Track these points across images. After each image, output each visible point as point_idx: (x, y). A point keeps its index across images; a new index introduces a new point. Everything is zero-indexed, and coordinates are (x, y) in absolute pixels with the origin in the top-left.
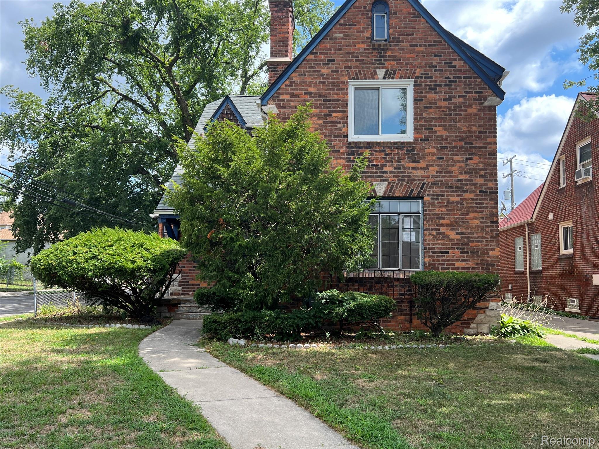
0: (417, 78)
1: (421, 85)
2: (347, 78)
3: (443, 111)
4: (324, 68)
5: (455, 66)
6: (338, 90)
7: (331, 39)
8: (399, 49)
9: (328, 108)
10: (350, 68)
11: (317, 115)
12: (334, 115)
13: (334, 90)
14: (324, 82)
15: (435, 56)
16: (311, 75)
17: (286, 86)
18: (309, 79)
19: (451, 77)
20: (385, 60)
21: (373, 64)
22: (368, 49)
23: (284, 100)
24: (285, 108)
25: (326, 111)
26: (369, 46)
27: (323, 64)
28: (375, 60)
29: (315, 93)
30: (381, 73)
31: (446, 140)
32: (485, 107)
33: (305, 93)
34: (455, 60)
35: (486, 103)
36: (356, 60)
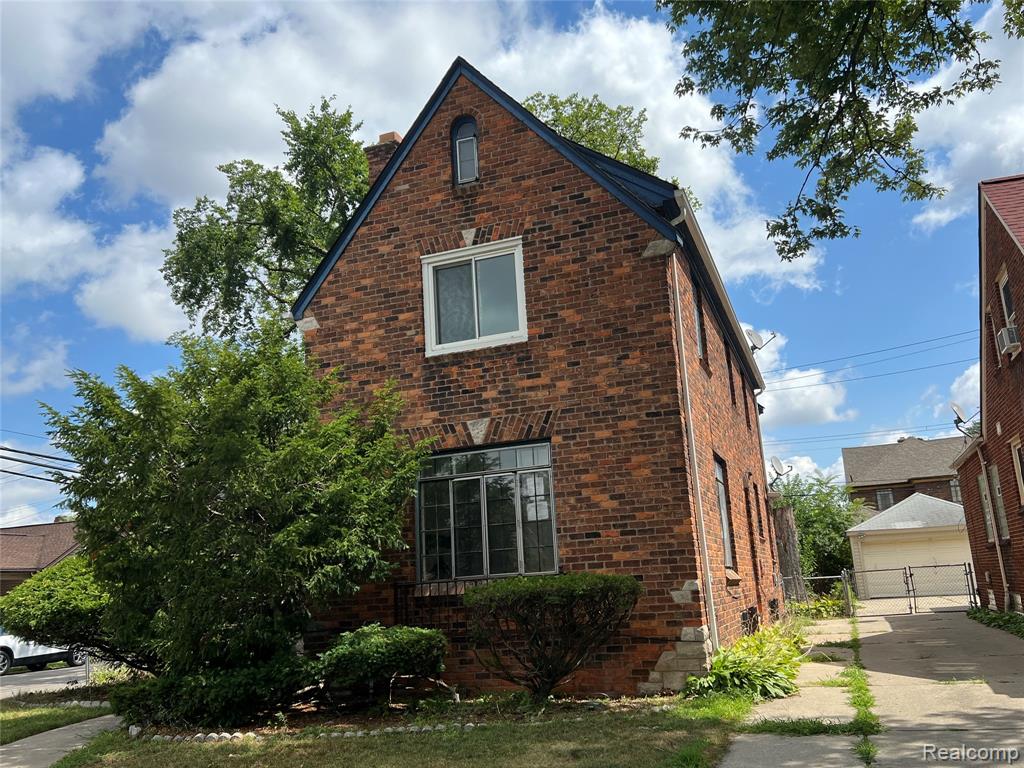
0: (527, 232)
1: (533, 243)
2: (417, 253)
3: (573, 281)
4: (383, 245)
5: (589, 199)
6: (405, 275)
7: (392, 196)
8: (497, 190)
9: (391, 307)
10: (422, 236)
11: (375, 322)
12: (402, 317)
13: (399, 277)
14: (384, 267)
15: (554, 189)
16: (366, 259)
17: (330, 283)
18: (361, 266)
19: (583, 219)
20: (475, 213)
21: (456, 223)
22: (448, 201)
23: (326, 306)
24: (327, 318)
25: (388, 313)
26: (449, 194)
27: (382, 238)
28: (460, 216)
29: (372, 287)
30: (469, 235)
31: (581, 330)
32: (645, 260)
33: (357, 290)
34: (588, 188)
35: (647, 254)
36: (431, 222)
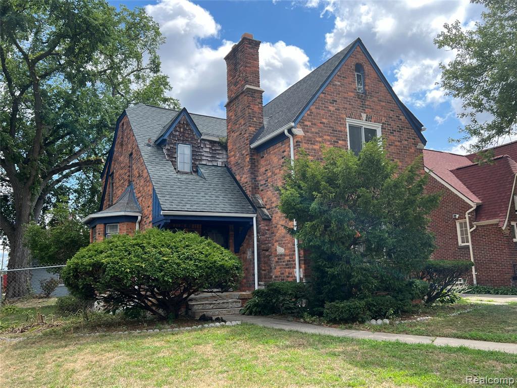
0: (383, 123)
1: (385, 129)
2: (345, 116)
3: (398, 149)
4: (331, 106)
5: (401, 120)
6: (341, 124)
7: (333, 85)
8: (372, 101)
9: (336, 136)
10: (346, 109)
11: (329, 141)
12: (340, 142)
13: (338, 124)
14: (332, 117)
15: (391, 110)
16: (323, 110)
17: (308, 115)
18: (322, 112)
19: (400, 126)
20: (366, 108)
21: (359, 109)
22: (355, 97)
23: (307, 126)
24: (308, 132)
25: (335, 139)
26: (356, 95)
27: (330, 103)
28: (360, 106)
29: (327, 124)
30: (364, 116)
31: (401, 169)
32: (417, 149)
33: (321, 123)
34: (401, 115)
35: (418, 147)
36: (349, 104)
